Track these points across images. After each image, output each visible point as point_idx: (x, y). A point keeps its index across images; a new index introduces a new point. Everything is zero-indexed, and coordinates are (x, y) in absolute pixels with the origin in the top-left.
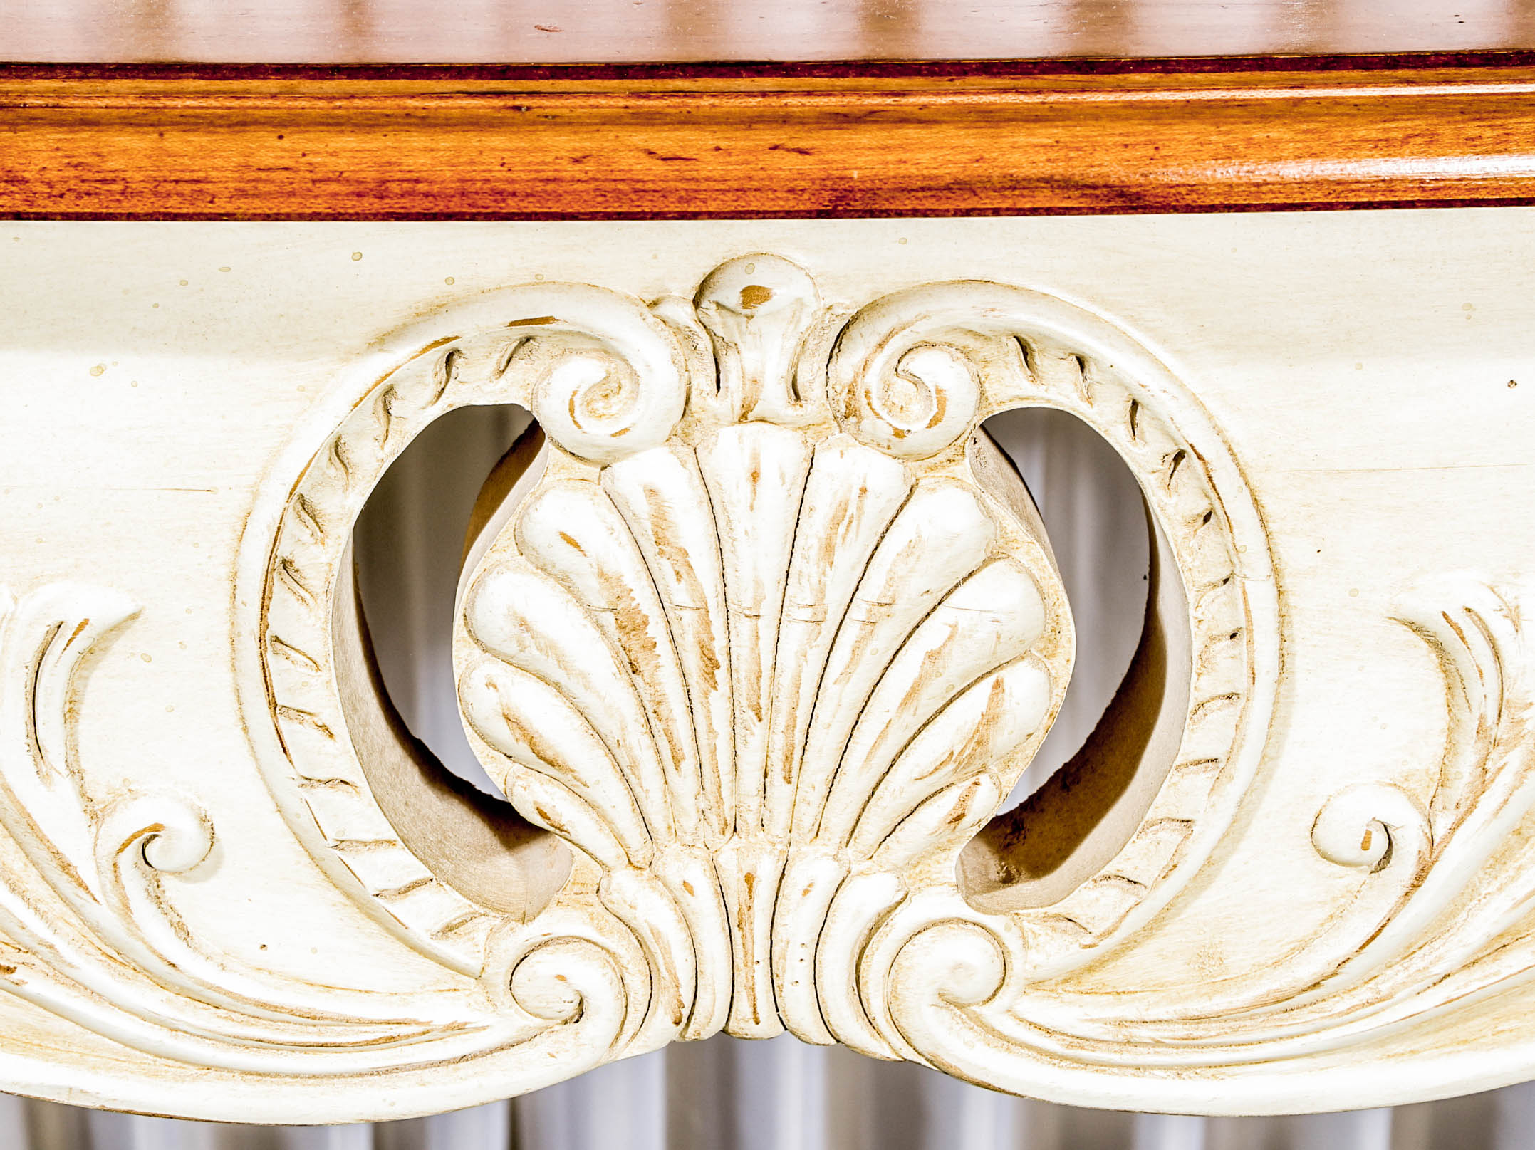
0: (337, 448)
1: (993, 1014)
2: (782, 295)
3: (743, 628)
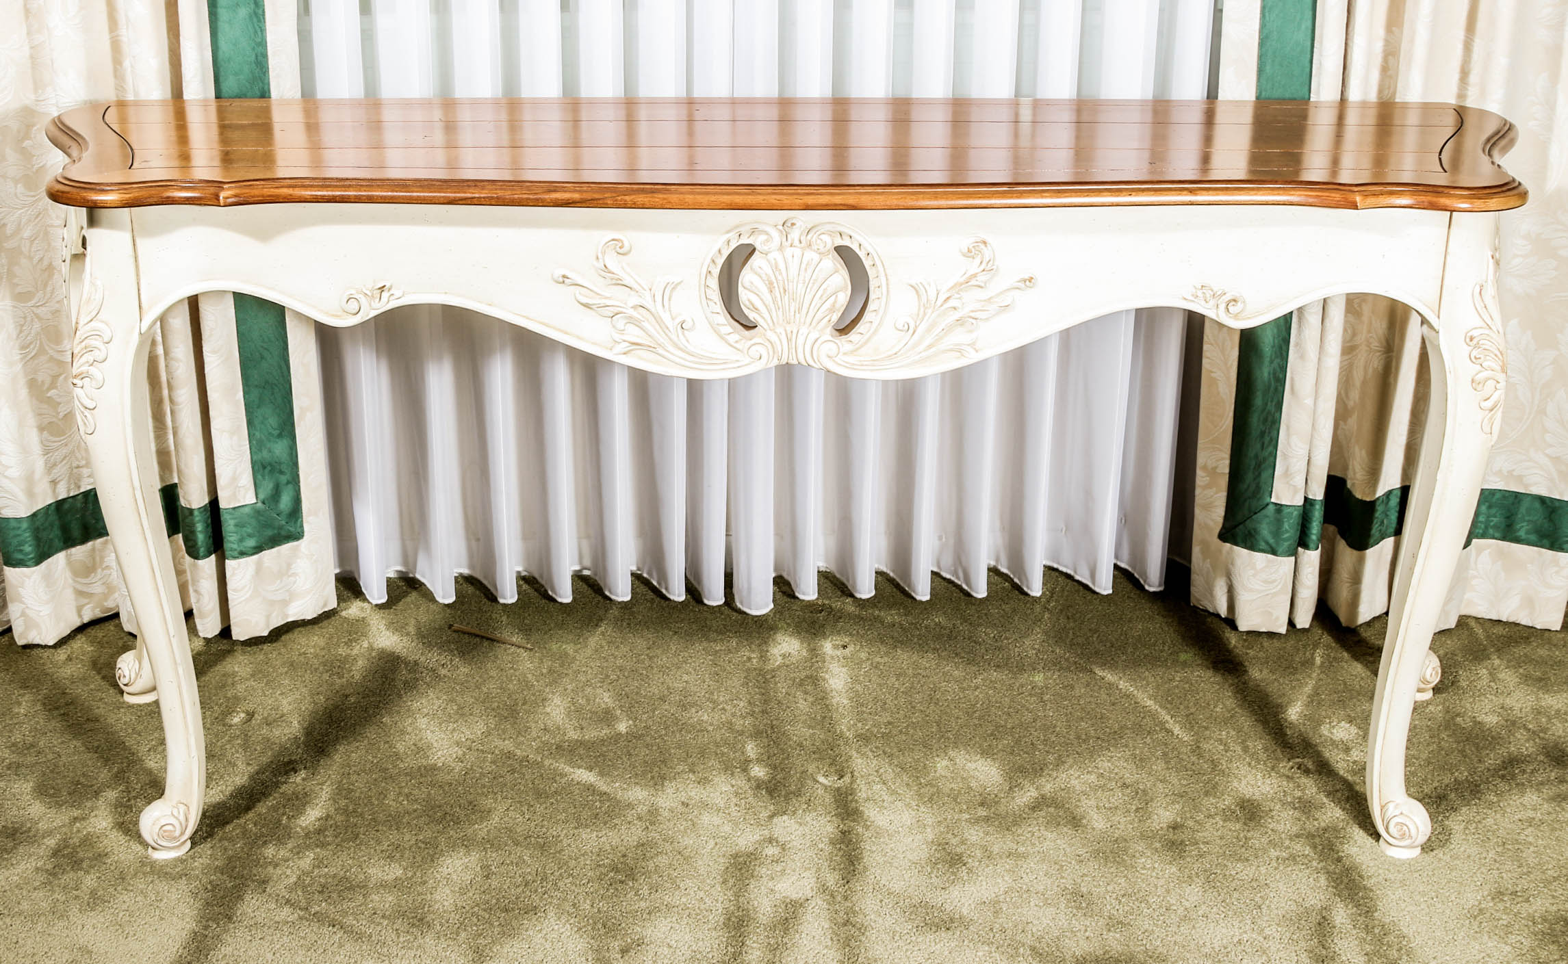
0: (720, 251)
1: (836, 359)
2: (798, 225)
3: (791, 284)
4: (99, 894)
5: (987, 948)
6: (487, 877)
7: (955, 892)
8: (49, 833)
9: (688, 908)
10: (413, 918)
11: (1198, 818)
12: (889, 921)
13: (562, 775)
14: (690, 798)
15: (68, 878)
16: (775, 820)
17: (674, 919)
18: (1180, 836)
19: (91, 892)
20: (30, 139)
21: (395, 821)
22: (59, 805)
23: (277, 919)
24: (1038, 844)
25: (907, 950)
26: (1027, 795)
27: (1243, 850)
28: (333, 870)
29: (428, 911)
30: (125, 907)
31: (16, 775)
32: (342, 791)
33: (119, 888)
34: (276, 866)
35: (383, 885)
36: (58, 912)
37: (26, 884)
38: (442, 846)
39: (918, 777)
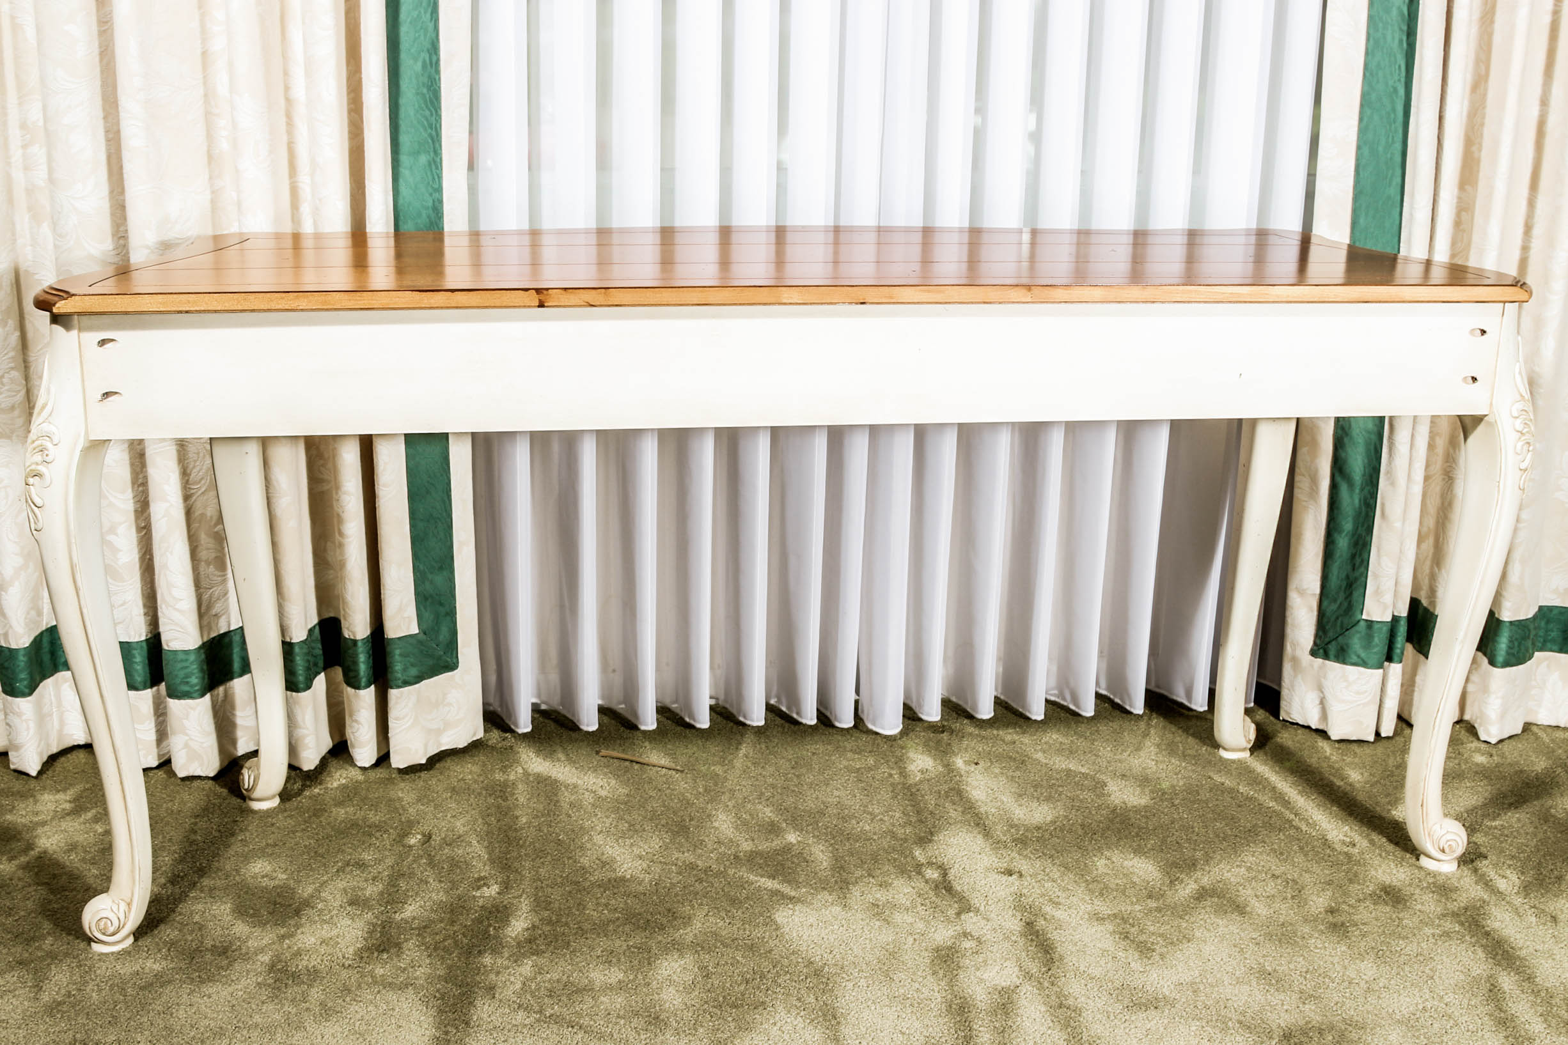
4: (329, 1005)
5: (1198, 1024)
6: (707, 977)
7: (1152, 975)
8: (262, 950)
9: (908, 998)
10: (647, 1016)
11: (1350, 903)
12: (1100, 1004)
13: (748, 883)
14: (877, 900)
15: (293, 991)
16: (963, 917)
17: (899, 1009)
18: (1339, 919)
19: (321, 1004)
21: (601, 928)
22: (263, 924)
23: (514, 1022)
24: (1212, 929)
25: (1124, 1028)
26: (1187, 888)
27: (1400, 929)
28: (556, 976)
29: (660, 1010)
30: (358, 1016)
31: (211, 897)
32: (540, 904)
33: (348, 999)
34: (498, 973)
35: (608, 988)
36: (293, 1024)
37: (253, 998)
38: (655, 950)
39: (1082, 875)
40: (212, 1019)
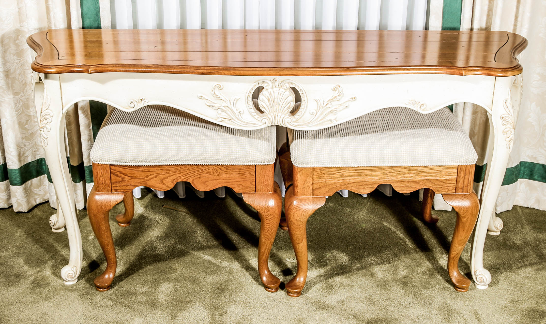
0: (252, 89)
1: (291, 124)
2: (278, 80)
3: (275, 99)
4: (48, 296)
5: (339, 316)
6: (176, 291)
7: (330, 298)
8: (31, 276)
9: (242, 302)
10: (152, 304)
11: (413, 274)
12: (307, 306)
13: (201, 258)
15: (38, 290)
17: (237, 305)
18: (407, 280)
19: (46, 295)
20: (18, 40)
22: (33, 267)
23: (107, 304)
24: (359, 282)
25: (313, 316)
26: (357, 265)
27: (428, 285)
28: (125, 289)
29: (157, 302)
30: (57, 300)
31: (18, 256)
33: (55, 294)
35: (142, 293)
36: (35, 302)
37: (24, 292)
38: (161, 281)
40: (10, 299)
